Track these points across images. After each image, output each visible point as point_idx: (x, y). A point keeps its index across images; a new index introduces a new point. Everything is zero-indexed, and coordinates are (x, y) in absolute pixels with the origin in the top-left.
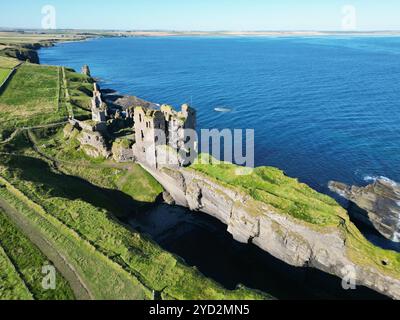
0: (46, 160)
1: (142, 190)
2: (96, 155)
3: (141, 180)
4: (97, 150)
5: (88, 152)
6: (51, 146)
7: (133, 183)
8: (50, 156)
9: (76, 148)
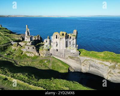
0: (10, 61)
1: (61, 68)
2: (33, 55)
3: (58, 63)
4: (33, 53)
5: (28, 55)
6: (9, 54)
7: (55, 65)
8: (11, 59)
9: (22, 54)
